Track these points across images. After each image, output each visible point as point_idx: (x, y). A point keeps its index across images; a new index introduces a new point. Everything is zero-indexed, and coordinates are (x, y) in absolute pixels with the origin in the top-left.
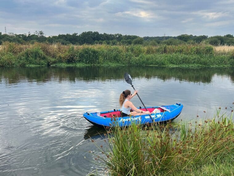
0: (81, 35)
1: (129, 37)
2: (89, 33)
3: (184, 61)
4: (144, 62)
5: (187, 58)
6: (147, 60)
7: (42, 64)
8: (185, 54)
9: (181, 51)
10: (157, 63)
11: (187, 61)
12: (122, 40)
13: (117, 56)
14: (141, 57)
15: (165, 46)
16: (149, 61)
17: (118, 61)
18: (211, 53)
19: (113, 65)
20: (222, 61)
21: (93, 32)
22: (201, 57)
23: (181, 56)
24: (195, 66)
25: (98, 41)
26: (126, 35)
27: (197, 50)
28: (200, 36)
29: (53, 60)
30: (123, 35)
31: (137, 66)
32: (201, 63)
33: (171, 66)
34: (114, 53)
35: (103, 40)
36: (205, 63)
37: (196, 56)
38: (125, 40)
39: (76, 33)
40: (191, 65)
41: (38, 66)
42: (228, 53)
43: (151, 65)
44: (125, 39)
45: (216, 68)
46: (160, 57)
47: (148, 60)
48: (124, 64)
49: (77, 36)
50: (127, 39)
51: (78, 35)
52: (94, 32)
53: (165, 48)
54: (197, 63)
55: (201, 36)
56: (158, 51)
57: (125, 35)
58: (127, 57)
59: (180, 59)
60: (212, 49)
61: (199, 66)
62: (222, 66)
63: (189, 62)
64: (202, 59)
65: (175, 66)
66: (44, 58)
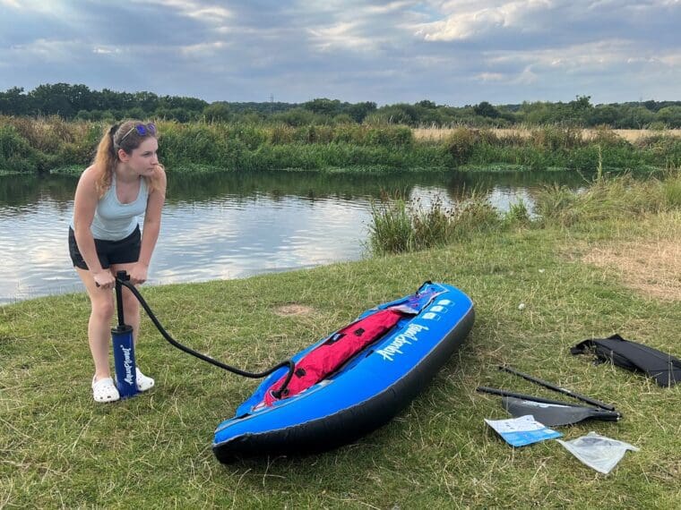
0: (36, 94)
1: (176, 102)
2: (58, 89)
3: (357, 159)
4: (270, 163)
5: (361, 153)
6: (277, 157)
7: (25, 169)
8: (358, 144)
9: (347, 139)
10: (301, 164)
11: (362, 159)
12: (158, 110)
13: (207, 147)
14: (262, 152)
15: (313, 127)
16: (283, 160)
17: (211, 160)
18: (408, 143)
19: (202, 169)
20: (430, 159)
21: (72, 85)
22: (390, 151)
23: (349, 149)
24: (380, 168)
25: (89, 111)
26: (168, 97)
27: (380, 135)
28: (358, 104)
29: (51, 158)
30: (159, 96)
31: (257, 172)
32: (390, 164)
33: (332, 170)
34: (200, 142)
35: (102, 109)
36: (398, 164)
37: (378, 150)
38: (167, 110)
39: (19, 87)
40: (371, 168)
41: (17, 173)
42: (440, 142)
43: (288, 169)
44: (166, 107)
45: (420, 173)
46: (306, 151)
47: (279, 157)
48: (226, 166)
49: (24, 95)
50: (173, 107)
51: (25, 93)
52: (75, 86)
53: (312, 130)
54: (383, 163)
55: (362, 104)
56: (297, 137)
57: (165, 96)
58: (231, 151)
59: (348, 155)
60: (410, 134)
61: (386, 171)
62: (430, 169)
63: (366, 162)
64: (392, 155)
65: (339, 170)
66: (26, 154)
